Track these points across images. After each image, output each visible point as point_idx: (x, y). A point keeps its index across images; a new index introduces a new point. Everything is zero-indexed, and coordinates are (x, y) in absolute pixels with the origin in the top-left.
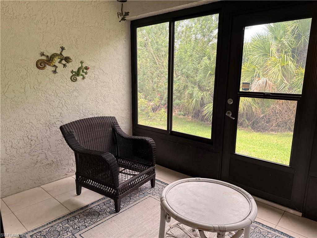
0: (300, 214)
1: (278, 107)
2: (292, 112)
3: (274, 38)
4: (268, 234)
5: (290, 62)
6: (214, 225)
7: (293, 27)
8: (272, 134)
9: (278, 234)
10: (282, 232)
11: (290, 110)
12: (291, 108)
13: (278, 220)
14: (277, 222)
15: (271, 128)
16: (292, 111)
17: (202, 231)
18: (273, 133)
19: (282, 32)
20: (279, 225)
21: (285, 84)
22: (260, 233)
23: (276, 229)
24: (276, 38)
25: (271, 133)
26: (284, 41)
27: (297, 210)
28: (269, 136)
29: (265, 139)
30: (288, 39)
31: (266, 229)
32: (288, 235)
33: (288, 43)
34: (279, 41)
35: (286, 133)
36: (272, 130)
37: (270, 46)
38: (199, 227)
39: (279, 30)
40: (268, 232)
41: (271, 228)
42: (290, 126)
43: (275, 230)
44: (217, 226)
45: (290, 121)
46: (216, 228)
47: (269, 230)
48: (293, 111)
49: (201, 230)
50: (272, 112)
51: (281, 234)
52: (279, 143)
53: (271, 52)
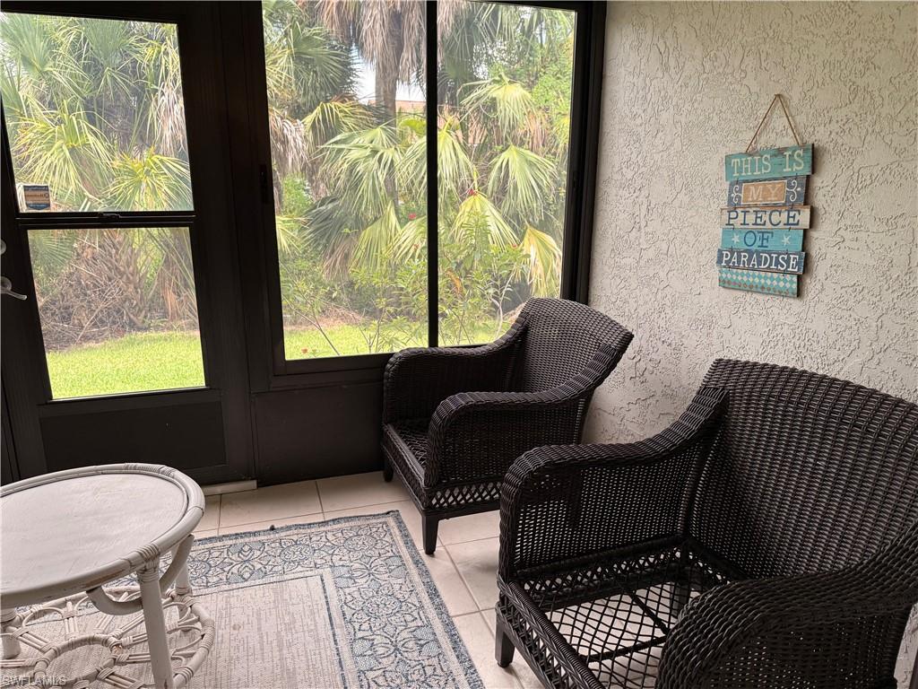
0: (254, 484)
1: (82, 268)
2: (128, 278)
3: (20, 61)
4: (210, 554)
5: (91, 139)
6: (126, 557)
7: (72, 37)
8: (92, 348)
9: (230, 542)
10: (236, 534)
11: (122, 274)
12: (122, 269)
13: (216, 516)
14: (217, 522)
15: (82, 334)
16: (125, 276)
17: (96, 592)
18: (92, 344)
19: (41, 45)
20: (223, 524)
21: (88, 200)
22: (194, 561)
23: (221, 534)
24: (27, 62)
25: (86, 345)
26: (55, 73)
27: (244, 480)
28: (84, 355)
29: (78, 365)
30: (66, 68)
31: (202, 547)
32: (249, 533)
33: (69, 82)
34: (40, 72)
35: (127, 337)
36: (86, 338)
37: (16, 83)
38: (89, 582)
39: (30, 38)
40: (209, 550)
41: (210, 539)
42: (132, 316)
43: (220, 539)
44: (134, 553)
45: (127, 303)
46: (135, 558)
47: (210, 545)
48: (129, 275)
49: (92, 587)
50: (71, 286)
51: (236, 538)
52: (120, 366)
53: (25, 103)
